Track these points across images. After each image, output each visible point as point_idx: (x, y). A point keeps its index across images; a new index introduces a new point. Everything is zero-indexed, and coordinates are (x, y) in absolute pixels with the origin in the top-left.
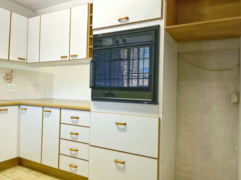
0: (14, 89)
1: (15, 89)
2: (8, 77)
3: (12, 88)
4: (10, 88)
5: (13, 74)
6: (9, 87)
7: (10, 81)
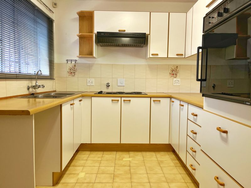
0: (178, 83)
1: (180, 83)
2: (173, 73)
3: (177, 82)
4: (175, 83)
5: (178, 69)
6: (174, 81)
7: (175, 76)
